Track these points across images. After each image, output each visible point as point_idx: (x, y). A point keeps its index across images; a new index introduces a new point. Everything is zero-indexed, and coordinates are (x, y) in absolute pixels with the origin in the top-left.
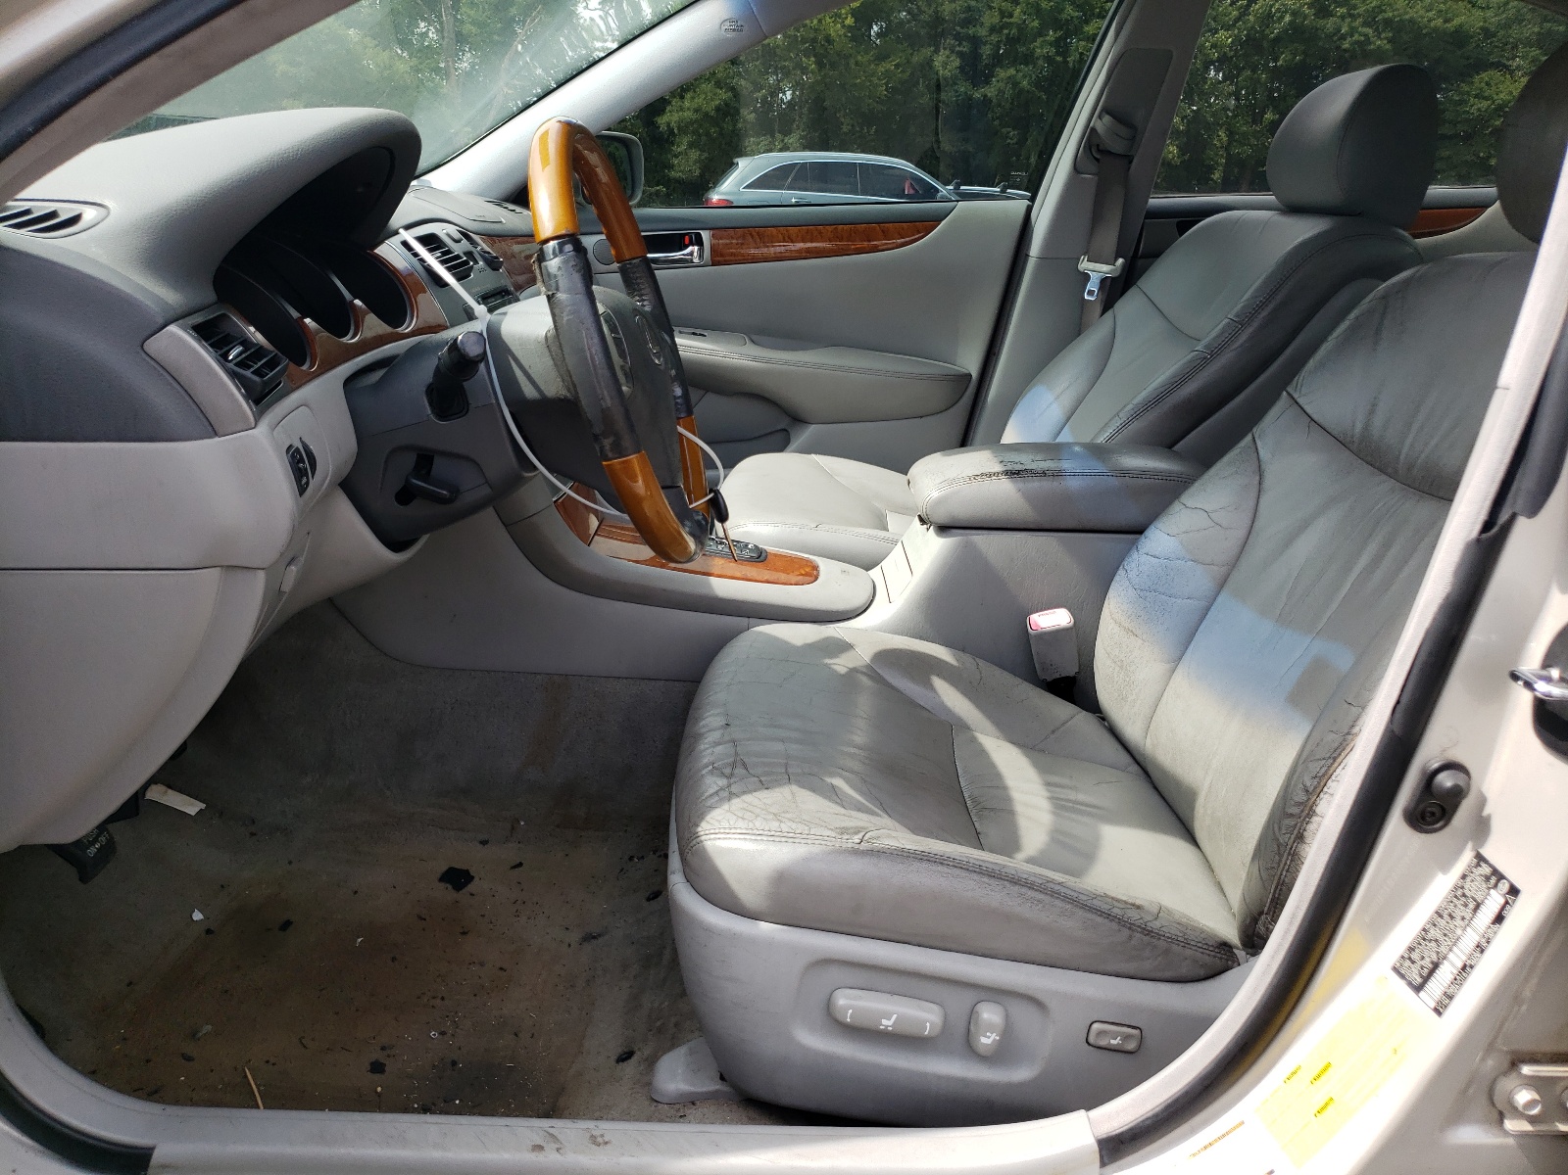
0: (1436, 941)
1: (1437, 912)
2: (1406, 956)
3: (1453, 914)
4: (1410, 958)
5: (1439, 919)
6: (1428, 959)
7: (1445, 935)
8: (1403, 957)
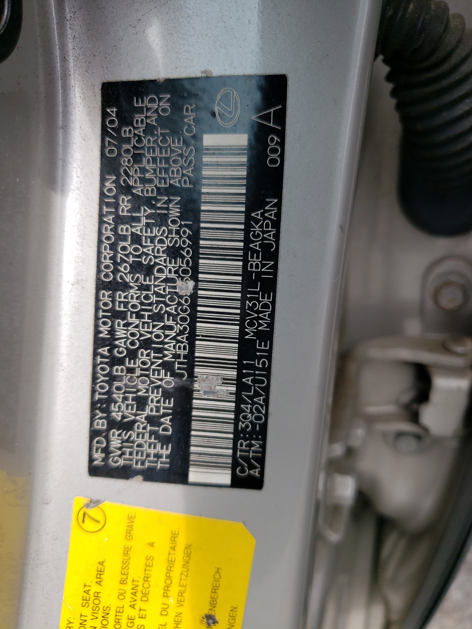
0: (146, 344)
1: (100, 286)
2: (101, 424)
3: (144, 261)
4: (112, 424)
5: (120, 296)
6: (154, 396)
7: (157, 317)
8: (94, 434)
